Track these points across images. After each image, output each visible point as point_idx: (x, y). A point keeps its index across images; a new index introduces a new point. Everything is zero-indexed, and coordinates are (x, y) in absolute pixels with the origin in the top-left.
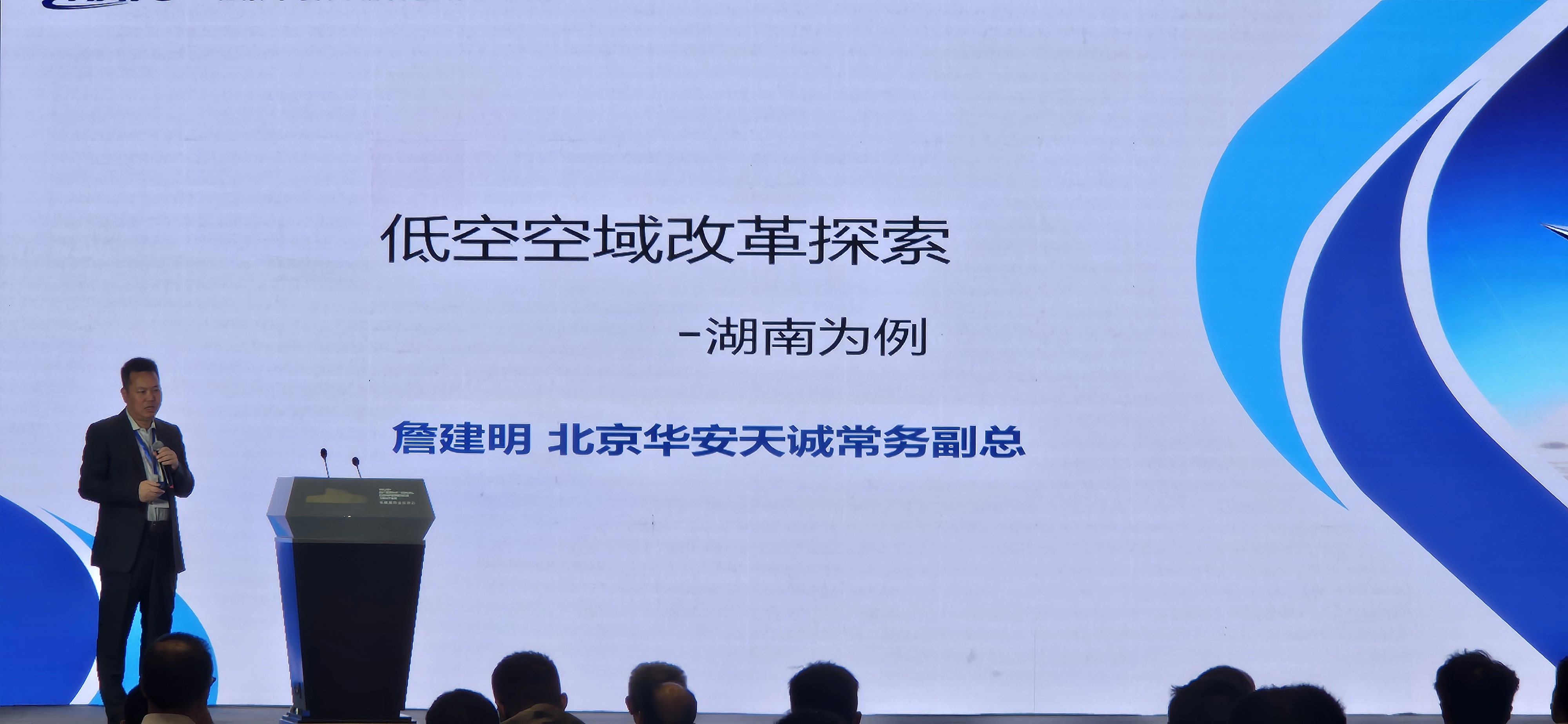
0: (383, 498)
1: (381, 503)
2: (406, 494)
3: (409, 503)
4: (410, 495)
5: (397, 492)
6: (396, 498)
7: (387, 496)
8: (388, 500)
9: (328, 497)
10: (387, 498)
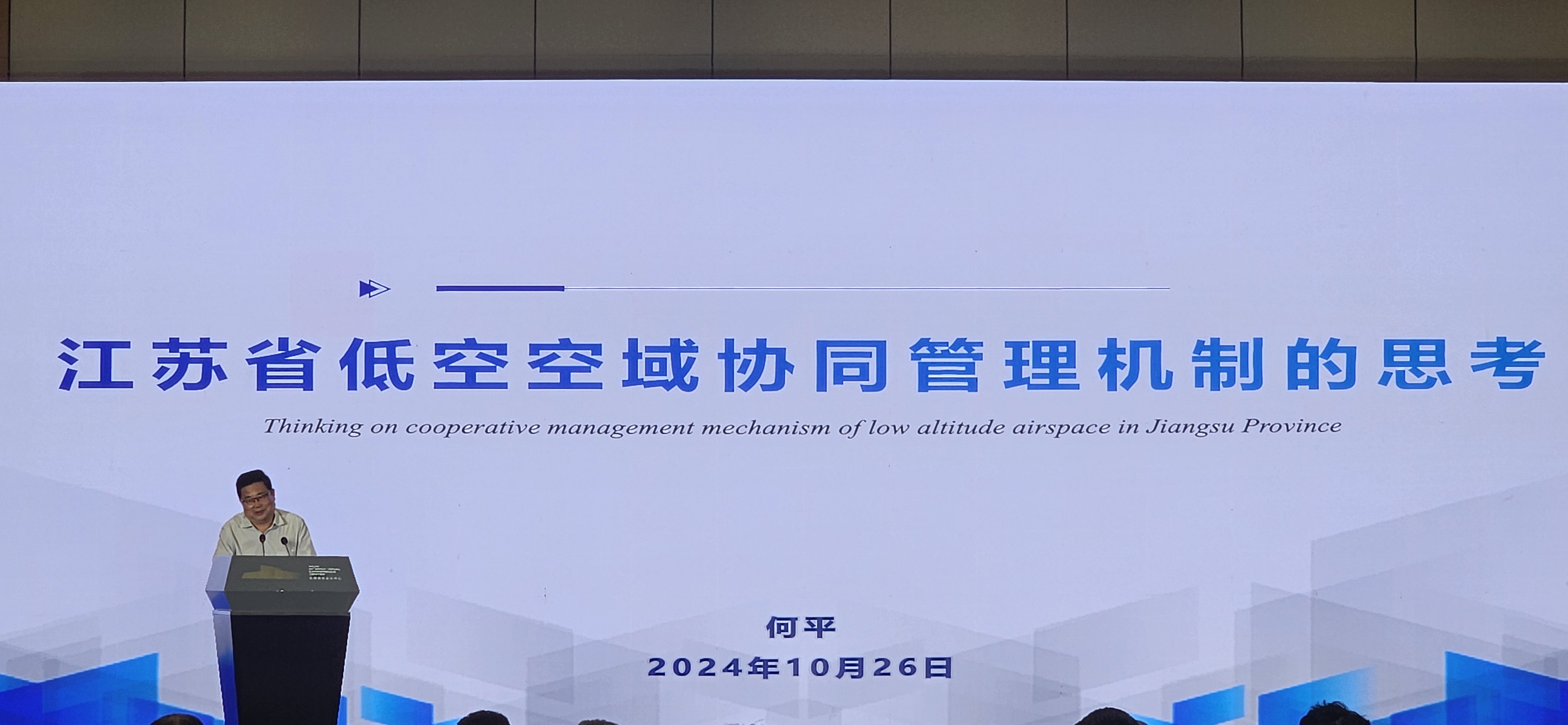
0: (313, 574)
1: (311, 578)
2: (333, 571)
3: (336, 578)
4: (337, 571)
5: (325, 569)
6: (324, 574)
7: (315, 571)
8: (317, 576)
9: (264, 573)
10: (316, 574)
